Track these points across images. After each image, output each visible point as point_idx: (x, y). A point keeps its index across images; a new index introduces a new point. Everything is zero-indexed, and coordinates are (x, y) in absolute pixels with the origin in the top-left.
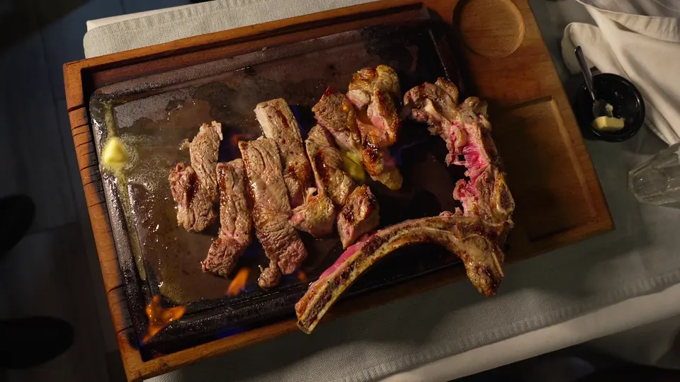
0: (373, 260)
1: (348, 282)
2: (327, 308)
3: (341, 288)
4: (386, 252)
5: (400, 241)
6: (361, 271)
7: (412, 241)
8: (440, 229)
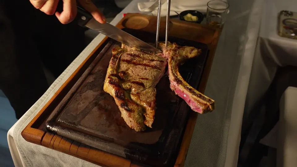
0: (184, 81)
1: (193, 89)
2: (204, 96)
3: (196, 91)
4: (181, 77)
5: (177, 73)
6: (188, 85)
7: (177, 69)
8: (174, 61)
